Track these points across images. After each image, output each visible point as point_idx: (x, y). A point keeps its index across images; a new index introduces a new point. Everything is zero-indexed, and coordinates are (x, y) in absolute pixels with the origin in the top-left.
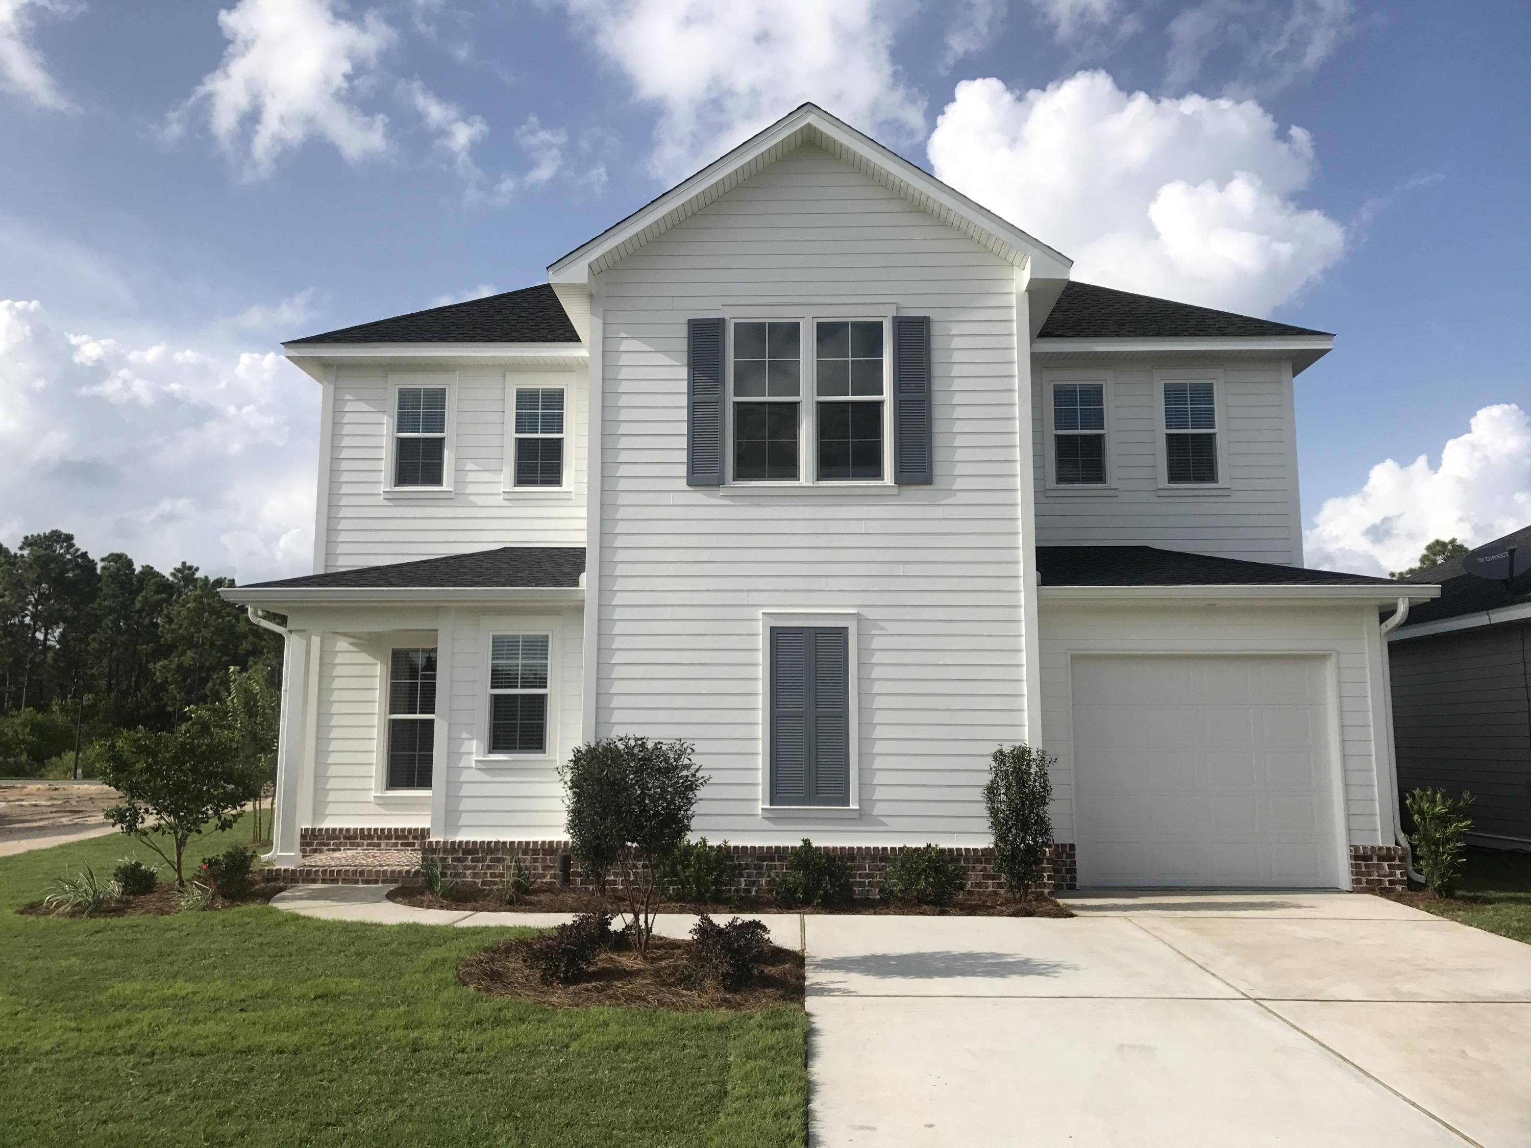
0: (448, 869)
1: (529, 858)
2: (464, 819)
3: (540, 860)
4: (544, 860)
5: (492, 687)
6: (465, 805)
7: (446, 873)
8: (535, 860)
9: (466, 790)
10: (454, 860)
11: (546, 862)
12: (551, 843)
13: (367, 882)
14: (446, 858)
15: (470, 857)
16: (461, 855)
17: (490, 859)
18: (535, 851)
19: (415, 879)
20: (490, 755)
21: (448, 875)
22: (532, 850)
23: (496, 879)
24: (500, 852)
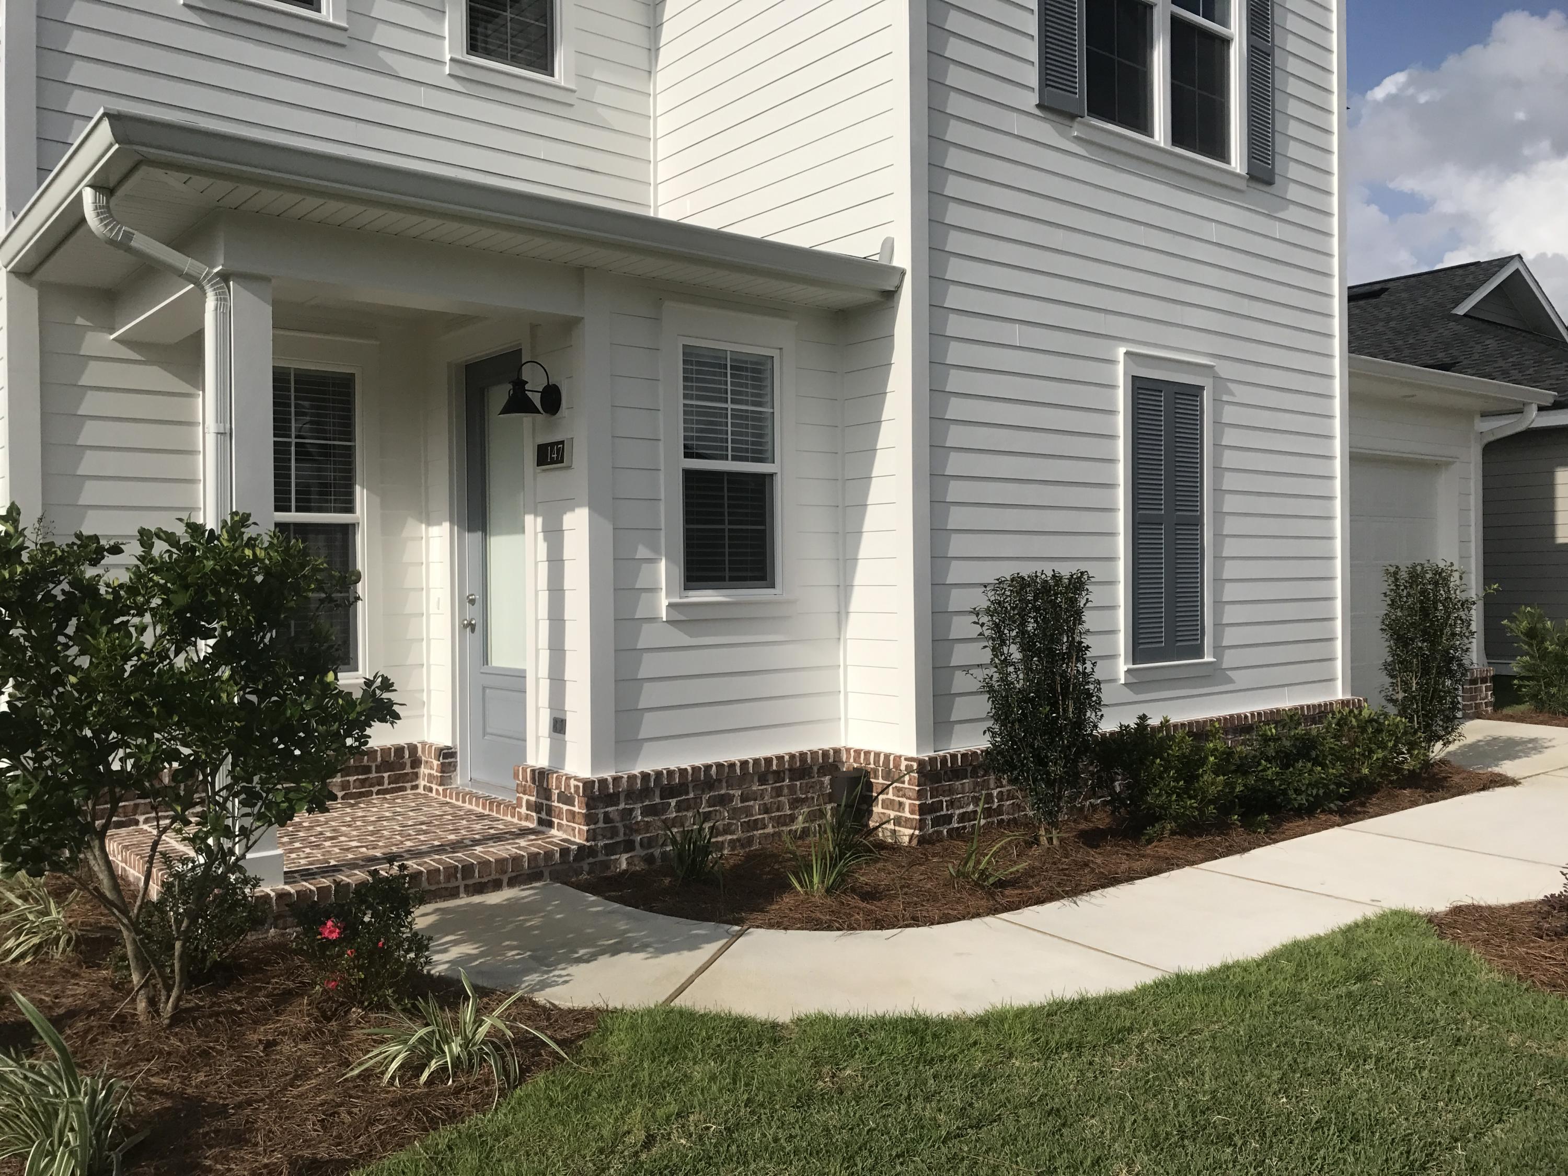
0: (638, 831)
1: (769, 787)
2: (649, 726)
3: (786, 791)
4: (792, 789)
5: (687, 455)
6: (649, 696)
7: (633, 842)
8: (778, 792)
9: (649, 667)
10: (646, 811)
11: (795, 793)
12: (803, 755)
13: (480, 889)
14: (632, 810)
15: (673, 802)
16: (658, 800)
17: (708, 801)
18: (779, 775)
19: (576, 865)
20: (691, 593)
21: (637, 845)
22: (775, 772)
23: (720, 839)
24: (724, 784)
